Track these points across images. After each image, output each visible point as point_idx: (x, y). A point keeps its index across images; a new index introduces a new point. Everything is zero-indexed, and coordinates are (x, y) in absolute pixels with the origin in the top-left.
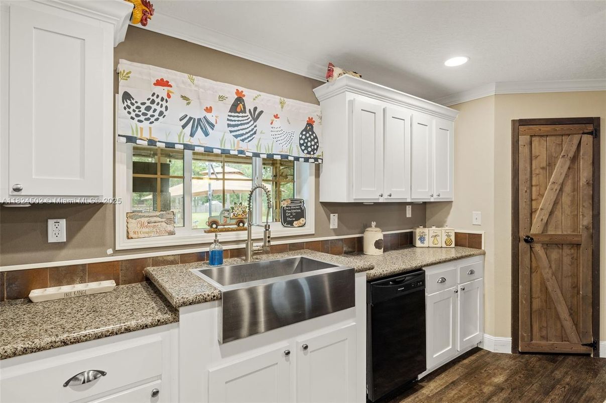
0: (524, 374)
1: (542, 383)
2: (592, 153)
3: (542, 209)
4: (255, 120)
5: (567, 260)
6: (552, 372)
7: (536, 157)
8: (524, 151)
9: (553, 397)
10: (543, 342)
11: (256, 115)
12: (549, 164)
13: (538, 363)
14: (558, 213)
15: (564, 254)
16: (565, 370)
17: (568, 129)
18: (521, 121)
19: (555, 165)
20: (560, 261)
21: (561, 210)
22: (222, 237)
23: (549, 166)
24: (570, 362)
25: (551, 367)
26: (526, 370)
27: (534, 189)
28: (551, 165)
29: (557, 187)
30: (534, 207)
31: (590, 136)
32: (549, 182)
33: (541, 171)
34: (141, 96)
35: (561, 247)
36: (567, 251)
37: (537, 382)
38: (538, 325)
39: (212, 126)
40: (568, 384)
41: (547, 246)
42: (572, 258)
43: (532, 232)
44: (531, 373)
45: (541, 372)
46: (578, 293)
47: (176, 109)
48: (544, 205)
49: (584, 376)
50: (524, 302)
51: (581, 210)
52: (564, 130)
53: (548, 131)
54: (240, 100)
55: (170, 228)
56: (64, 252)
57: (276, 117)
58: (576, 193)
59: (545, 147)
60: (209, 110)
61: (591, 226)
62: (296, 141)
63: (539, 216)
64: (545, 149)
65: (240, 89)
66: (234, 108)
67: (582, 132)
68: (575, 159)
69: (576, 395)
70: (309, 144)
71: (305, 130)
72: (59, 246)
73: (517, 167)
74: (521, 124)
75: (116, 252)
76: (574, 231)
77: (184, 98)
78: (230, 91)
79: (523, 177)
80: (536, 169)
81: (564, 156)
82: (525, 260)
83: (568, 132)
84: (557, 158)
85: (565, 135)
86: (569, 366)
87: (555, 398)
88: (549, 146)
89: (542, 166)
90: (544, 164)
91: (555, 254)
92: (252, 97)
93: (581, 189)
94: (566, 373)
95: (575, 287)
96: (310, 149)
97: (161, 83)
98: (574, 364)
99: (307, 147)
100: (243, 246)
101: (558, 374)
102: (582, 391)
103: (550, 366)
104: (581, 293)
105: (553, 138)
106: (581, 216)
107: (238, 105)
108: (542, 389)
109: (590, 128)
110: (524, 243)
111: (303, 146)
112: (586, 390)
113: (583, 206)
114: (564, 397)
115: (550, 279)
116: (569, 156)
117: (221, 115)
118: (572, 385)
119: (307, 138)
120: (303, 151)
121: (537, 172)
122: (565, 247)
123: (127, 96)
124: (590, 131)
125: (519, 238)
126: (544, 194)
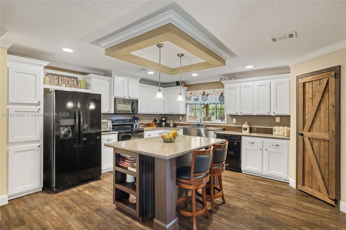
4: (207, 96)
11: (208, 95)
22: (205, 122)
34: (188, 97)
39: (198, 99)
47: (193, 97)
54: (204, 93)
55: (196, 119)
56: (182, 121)
57: (212, 94)
60: (198, 96)
62: (218, 99)
65: (204, 90)
66: (203, 95)
70: (221, 99)
71: (220, 96)
72: (181, 120)
75: (187, 122)
77: (194, 95)
78: (202, 91)
92: (207, 91)
96: (221, 101)
97: (191, 93)
99: (221, 100)
100: (203, 124)
107: (204, 94)
111: (220, 100)
117: (200, 97)
119: (221, 98)
120: (220, 101)
123: (186, 97)
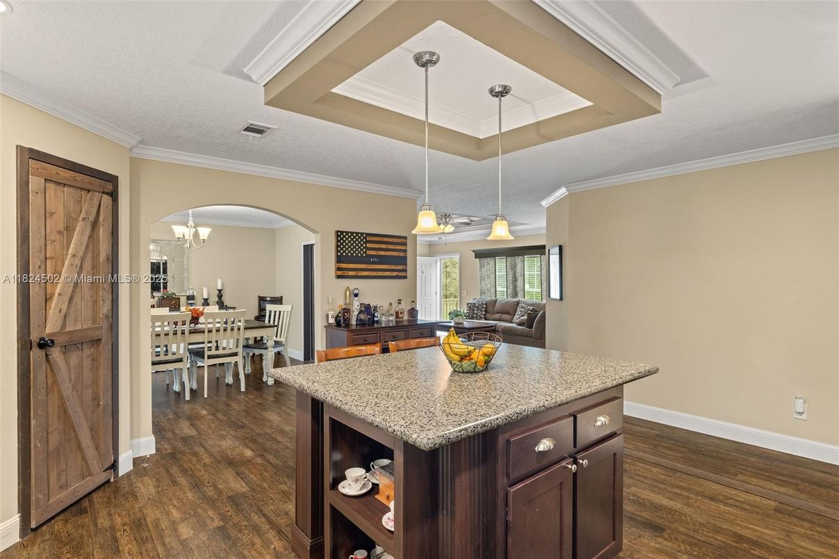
0: (68, 552)
1: (99, 544)
2: (111, 221)
3: (60, 294)
5: (87, 363)
6: (96, 524)
7: (52, 214)
8: (35, 201)
9: (126, 549)
10: (64, 493)
12: (67, 227)
13: (70, 527)
14: (77, 299)
15: (85, 356)
16: (105, 512)
17: (89, 182)
18: (31, 150)
19: (74, 230)
20: (81, 367)
21: (80, 294)
23: (67, 230)
24: (100, 500)
25: (88, 519)
26: (65, 545)
27: (49, 262)
28: (69, 229)
29: (78, 262)
30: (49, 292)
31: (109, 197)
32: (67, 254)
33: (58, 236)
35: (80, 347)
36: (87, 351)
37: (94, 549)
38: (55, 472)
40: (124, 525)
41: (66, 349)
42: (92, 360)
43: (49, 330)
44: (74, 543)
45: (85, 533)
46: (98, 405)
48: (63, 288)
49: (128, 505)
50: (39, 445)
51: (100, 293)
52: (85, 182)
53: (67, 179)
58: (95, 270)
59: (63, 201)
61: (110, 314)
63: (56, 305)
64: (62, 204)
67: (102, 190)
68: (95, 224)
69: (143, 529)
73: (27, 225)
74: (32, 157)
76: (94, 323)
79: (34, 243)
80: (51, 232)
81: (85, 218)
82: (39, 376)
83: (89, 187)
84: (76, 220)
85: (85, 189)
86: (104, 505)
87: (130, 548)
88: (68, 200)
89: (58, 230)
90: (61, 227)
91: (74, 358)
93: (101, 265)
94: (110, 514)
95: (95, 398)
98: (106, 499)
101: (103, 521)
102: (142, 521)
103: (86, 520)
104: (101, 403)
105: (72, 190)
106: (101, 302)
108: (107, 551)
109: (110, 187)
110: (38, 349)
112: (145, 518)
113: (104, 289)
114: (135, 539)
115: (71, 397)
116: (90, 220)
118: (128, 522)
121: (53, 238)
122: (84, 345)
124: (110, 191)
125: (31, 344)
126: (61, 271)
